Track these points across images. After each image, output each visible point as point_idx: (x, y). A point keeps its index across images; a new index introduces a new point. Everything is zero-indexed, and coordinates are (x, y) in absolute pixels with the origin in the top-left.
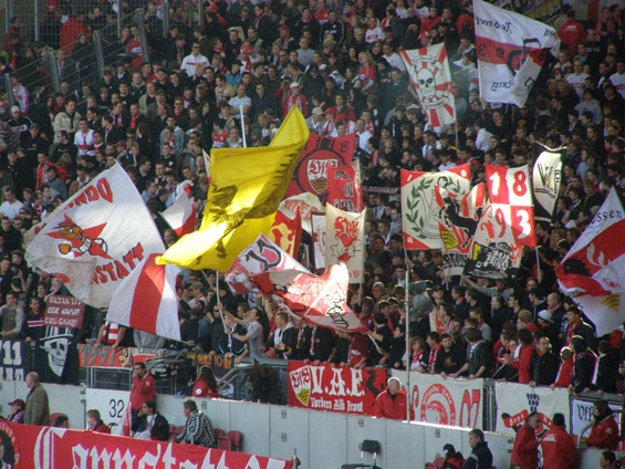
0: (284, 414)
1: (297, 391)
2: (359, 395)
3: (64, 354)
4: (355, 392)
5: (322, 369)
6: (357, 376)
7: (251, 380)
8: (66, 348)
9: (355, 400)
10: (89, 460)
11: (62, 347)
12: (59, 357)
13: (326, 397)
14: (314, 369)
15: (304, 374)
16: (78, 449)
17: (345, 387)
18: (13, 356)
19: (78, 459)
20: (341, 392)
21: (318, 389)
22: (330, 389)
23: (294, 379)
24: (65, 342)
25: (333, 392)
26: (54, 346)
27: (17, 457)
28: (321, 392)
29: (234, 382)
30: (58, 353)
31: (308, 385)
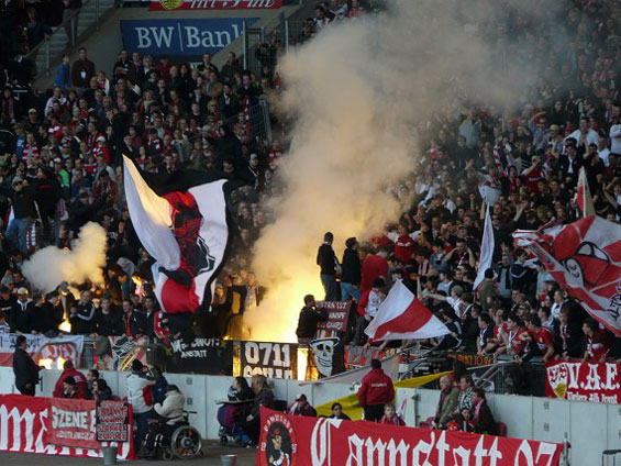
0: (547, 406)
1: (554, 386)
2: (612, 388)
3: (330, 355)
4: (609, 386)
5: (578, 365)
6: (612, 370)
7: (511, 376)
8: (332, 350)
9: (609, 393)
10: (365, 449)
11: (328, 348)
12: (325, 358)
13: (582, 391)
14: (571, 366)
15: (561, 370)
16: (354, 439)
17: (600, 382)
18: (282, 358)
19: (354, 447)
20: (597, 387)
21: (574, 385)
22: (586, 384)
23: (552, 374)
24: (331, 344)
25: (589, 387)
26: (320, 347)
27: (294, 447)
28: (576, 387)
29: (494, 379)
30: (325, 355)
31: (565, 381)
